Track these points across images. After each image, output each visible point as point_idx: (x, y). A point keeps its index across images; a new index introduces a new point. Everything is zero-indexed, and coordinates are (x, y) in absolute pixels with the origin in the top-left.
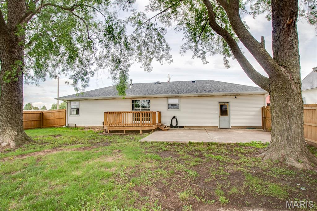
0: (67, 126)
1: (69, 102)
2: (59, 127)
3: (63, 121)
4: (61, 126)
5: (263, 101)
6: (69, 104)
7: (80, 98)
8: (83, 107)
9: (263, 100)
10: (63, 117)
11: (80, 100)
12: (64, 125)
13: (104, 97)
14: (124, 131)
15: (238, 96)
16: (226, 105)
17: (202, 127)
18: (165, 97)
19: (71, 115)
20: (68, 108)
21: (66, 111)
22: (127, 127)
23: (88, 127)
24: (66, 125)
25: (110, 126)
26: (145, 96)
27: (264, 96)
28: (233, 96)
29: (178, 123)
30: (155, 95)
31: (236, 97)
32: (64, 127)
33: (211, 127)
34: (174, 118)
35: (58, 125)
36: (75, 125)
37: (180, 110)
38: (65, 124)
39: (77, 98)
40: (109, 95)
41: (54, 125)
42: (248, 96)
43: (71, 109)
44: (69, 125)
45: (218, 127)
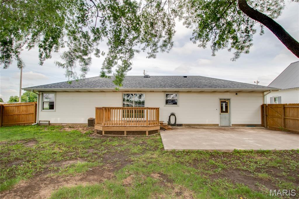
0: (38, 124)
1: (41, 93)
2: (27, 124)
3: (31, 117)
4: (29, 123)
5: (262, 99)
6: (41, 96)
7: (56, 89)
8: (60, 100)
9: (263, 97)
10: (32, 112)
11: (56, 92)
12: (33, 123)
13: (89, 89)
14: (125, 133)
15: (240, 93)
16: (227, 102)
17: (202, 125)
18: (163, 92)
19: (43, 110)
20: (39, 102)
21: (36, 105)
22: (129, 128)
23: (66, 125)
24: (36, 123)
25: (106, 125)
26: (140, 89)
27: (263, 93)
28: (234, 93)
29: (177, 120)
30: (153, 89)
31: (236, 94)
32: (33, 124)
33: (212, 125)
34: (173, 114)
35: (25, 122)
36: (48, 122)
37: (178, 106)
38: (34, 121)
39: (53, 89)
40: (96, 87)
41: (20, 122)
42: (248, 93)
43: (43, 102)
44: (40, 122)
45: (218, 124)
